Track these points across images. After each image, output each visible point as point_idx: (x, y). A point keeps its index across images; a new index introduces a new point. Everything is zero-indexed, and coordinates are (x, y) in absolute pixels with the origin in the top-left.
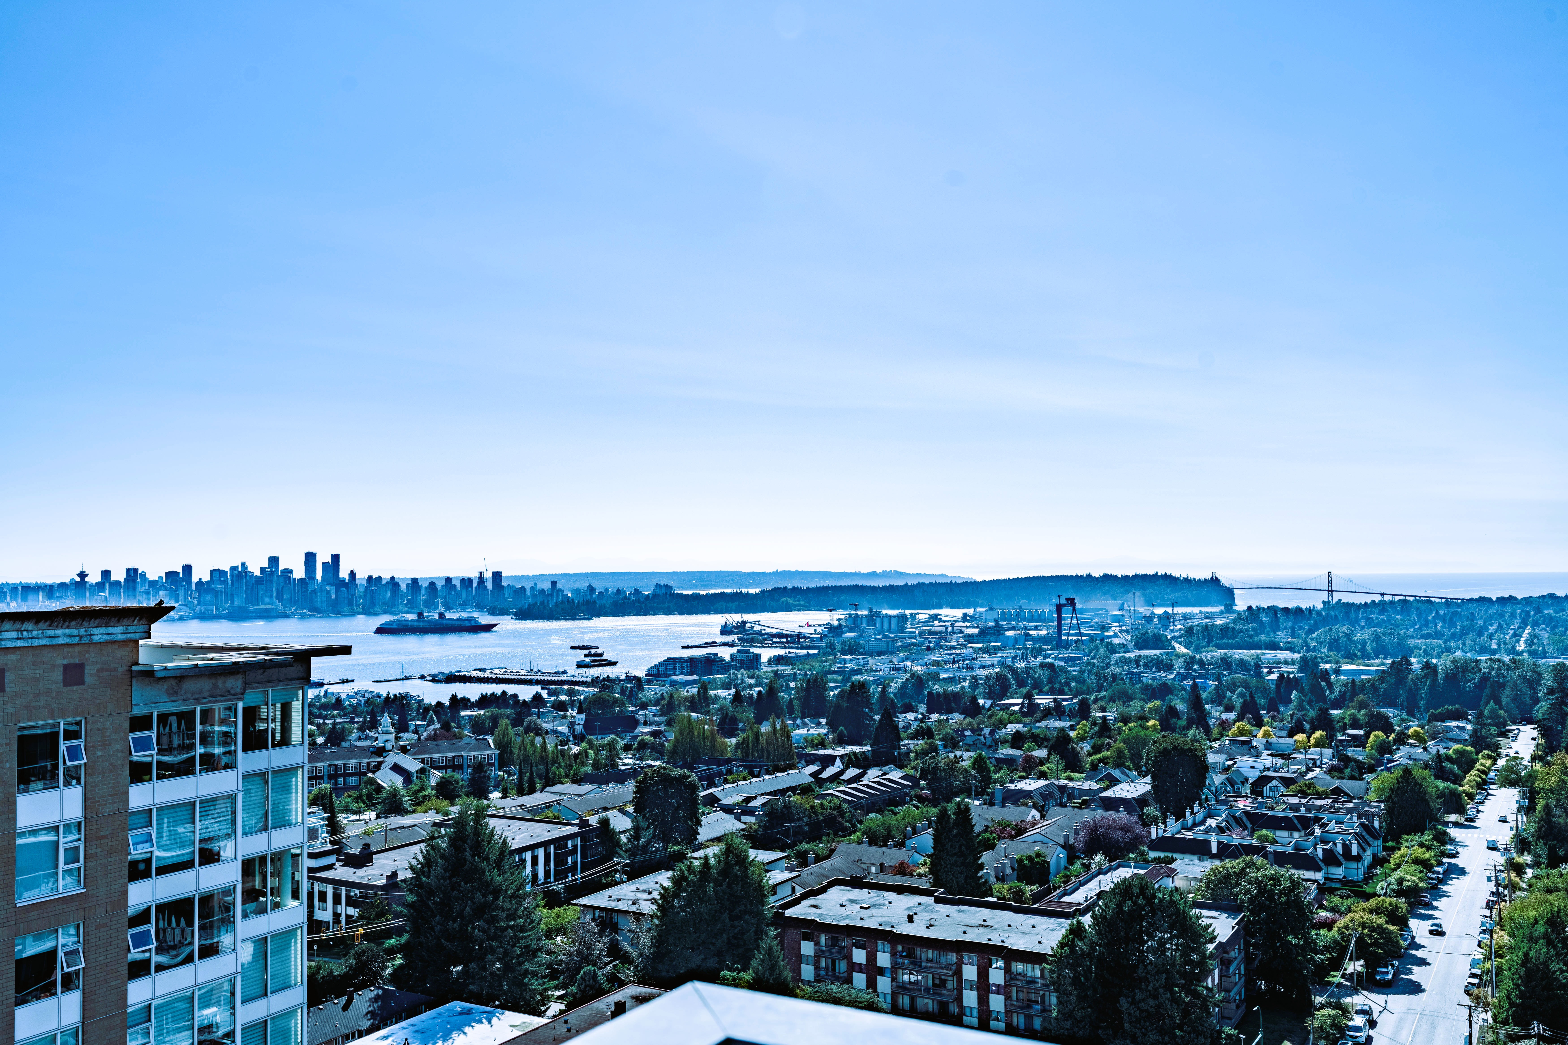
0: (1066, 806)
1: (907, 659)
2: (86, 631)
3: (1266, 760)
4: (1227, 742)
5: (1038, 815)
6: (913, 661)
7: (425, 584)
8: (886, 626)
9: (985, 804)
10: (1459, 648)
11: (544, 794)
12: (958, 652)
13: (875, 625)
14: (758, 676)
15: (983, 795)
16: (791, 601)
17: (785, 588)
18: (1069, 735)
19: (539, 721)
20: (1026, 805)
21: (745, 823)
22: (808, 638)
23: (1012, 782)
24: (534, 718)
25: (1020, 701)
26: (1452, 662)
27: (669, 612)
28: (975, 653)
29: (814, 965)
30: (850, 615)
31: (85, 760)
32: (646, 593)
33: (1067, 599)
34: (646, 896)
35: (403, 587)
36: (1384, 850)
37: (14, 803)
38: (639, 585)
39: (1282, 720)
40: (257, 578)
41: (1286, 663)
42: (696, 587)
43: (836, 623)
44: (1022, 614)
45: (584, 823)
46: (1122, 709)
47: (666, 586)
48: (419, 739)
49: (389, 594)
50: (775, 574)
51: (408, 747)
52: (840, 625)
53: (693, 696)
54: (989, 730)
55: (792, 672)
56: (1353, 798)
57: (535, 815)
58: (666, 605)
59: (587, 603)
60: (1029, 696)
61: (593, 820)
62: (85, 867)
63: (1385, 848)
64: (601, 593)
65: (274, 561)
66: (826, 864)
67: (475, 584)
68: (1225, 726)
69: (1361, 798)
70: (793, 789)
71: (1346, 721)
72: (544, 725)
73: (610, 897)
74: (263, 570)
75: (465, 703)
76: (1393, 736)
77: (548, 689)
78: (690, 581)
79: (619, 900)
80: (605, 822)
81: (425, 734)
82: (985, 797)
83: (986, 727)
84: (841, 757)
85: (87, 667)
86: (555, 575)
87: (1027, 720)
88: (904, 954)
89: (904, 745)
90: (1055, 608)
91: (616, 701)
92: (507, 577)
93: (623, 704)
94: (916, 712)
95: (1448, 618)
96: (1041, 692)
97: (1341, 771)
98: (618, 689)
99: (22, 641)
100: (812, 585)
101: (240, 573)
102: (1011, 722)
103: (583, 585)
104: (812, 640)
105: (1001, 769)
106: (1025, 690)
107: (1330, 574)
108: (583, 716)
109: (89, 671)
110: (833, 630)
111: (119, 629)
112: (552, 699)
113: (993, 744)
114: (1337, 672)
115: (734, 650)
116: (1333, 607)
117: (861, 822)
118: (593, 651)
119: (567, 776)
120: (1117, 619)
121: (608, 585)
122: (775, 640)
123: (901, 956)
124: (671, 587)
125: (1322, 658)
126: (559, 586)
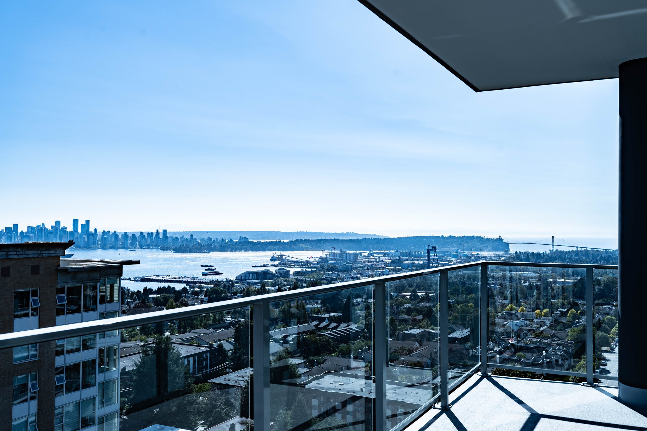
0: (431, 341)
1: (358, 274)
2: (41, 252)
3: (522, 322)
4: (505, 313)
5: (418, 346)
6: (360, 275)
7: (130, 235)
8: (348, 258)
9: (394, 340)
10: (611, 272)
11: (190, 333)
12: (381, 271)
13: (343, 257)
14: (288, 281)
15: (394, 336)
16: (303, 246)
17: (301, 240)
18: (432, 309)
19: (186, 300)
20: (413, 340)
21: (285, 347)
22: (312, 263)
23: (407, 330)
24: (184, 298)
25: (410, 294)
26: (607, 278)
27: (246, 250)
28: (389, 271)
29: (318, 410)
30: (331, 253)
31: (40, 305)
32: (236, 241)
33: (432, 247)
34: (241, 379)
35: (120, 236)
36: (573, 362)
37: (13, 322)
38: (232, 237)
39: (530, 304)
40: (50, 231)
41: (532, 278)
42: (259, 238)
43: (325, 256)
44: (411, 254)
45: (211, 346)
46: (456, 298)
47: (245, 238)
48: (130, 307)
49: (113, 239)
50: (296, 233)
51: (126, 311)
52: (327, 257)
53: (258, 290)
54: (396, 307)
55: (304, 279)
56: (561, 339)
57: (188, 342)
58: (245, 247)
59: (208, 245)
60: (414, 292)
61: (215, 345)
62: (39, 349)
63: (574, 362)
64: (214, 241)
65: (58, 223)
66: (323, 366)
67: (154, 235)
68: (504, 306)
69: (564, 339)
70: (306, 332)
71: (559, 305)
72: (189, 302)
73: (225, 379)
74: (52, 227)
75: (150, 291)
76: (579, 311)
77: (189, 285)
78: (256, 236)
79: (229, 380)
80: (221, 346)
81: (133, 305)
82: (394, 337)
83: (395, 305)
84: (328, 318)
85: (40, 267)
86: (192, 232)
87: (413, 302)
88: (359, 405)
89: (357, 313)
90: (426, 251)
91: (222, 291)
92: (170, 233)
93: (225, 293)
94: (362, 298)
95: (606, 258)
96: (420, 290)
97: (555, 327)
98: (222, 285)
99: (16, 256)
100: (314, 238)
101: (42, 228)
102: (406, 304)
103: (206, 237)
104: (313, 264)
105: (401, 324)
106: (412, 289)
107: (553, 237)
108: (207, 298)
109: (41, 268)
110: (324, 260)
111: (53, 252)
112: (191, 290)
113: (398, 313)
114: (555, 282)
115: (277, 268)
116: (554, 253)
117: (338, 348)
118: (210, 268)
119: (201, 325)
120: (455, 257)
121: (217, 237)
122: (296, 264)
123: (358, 406)
124: (247, 238)
125: (548, 276)
126: (194, 237)
